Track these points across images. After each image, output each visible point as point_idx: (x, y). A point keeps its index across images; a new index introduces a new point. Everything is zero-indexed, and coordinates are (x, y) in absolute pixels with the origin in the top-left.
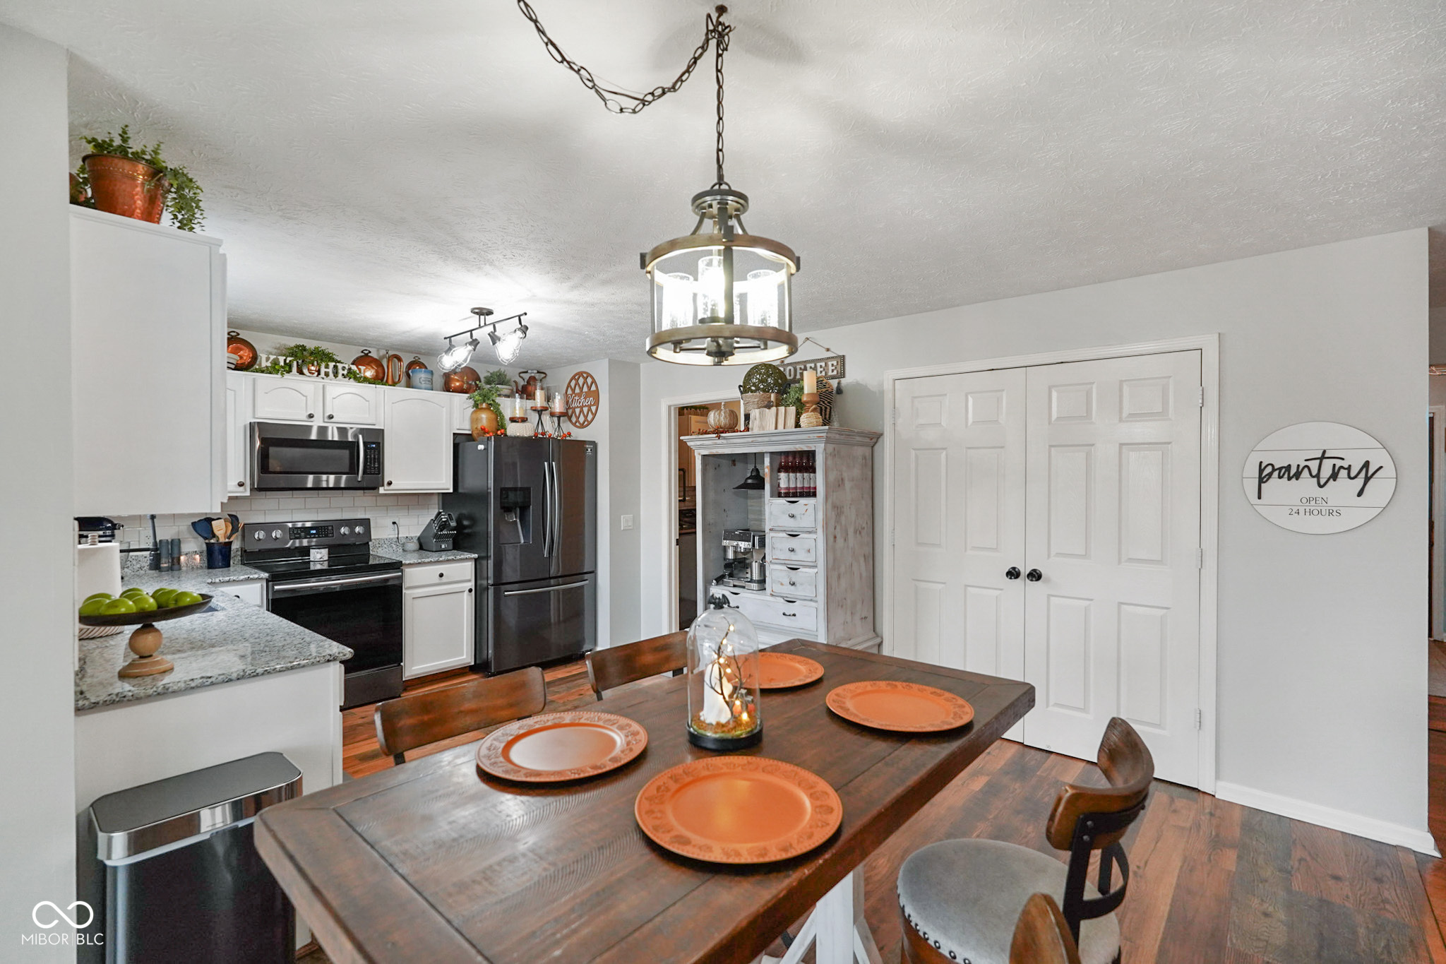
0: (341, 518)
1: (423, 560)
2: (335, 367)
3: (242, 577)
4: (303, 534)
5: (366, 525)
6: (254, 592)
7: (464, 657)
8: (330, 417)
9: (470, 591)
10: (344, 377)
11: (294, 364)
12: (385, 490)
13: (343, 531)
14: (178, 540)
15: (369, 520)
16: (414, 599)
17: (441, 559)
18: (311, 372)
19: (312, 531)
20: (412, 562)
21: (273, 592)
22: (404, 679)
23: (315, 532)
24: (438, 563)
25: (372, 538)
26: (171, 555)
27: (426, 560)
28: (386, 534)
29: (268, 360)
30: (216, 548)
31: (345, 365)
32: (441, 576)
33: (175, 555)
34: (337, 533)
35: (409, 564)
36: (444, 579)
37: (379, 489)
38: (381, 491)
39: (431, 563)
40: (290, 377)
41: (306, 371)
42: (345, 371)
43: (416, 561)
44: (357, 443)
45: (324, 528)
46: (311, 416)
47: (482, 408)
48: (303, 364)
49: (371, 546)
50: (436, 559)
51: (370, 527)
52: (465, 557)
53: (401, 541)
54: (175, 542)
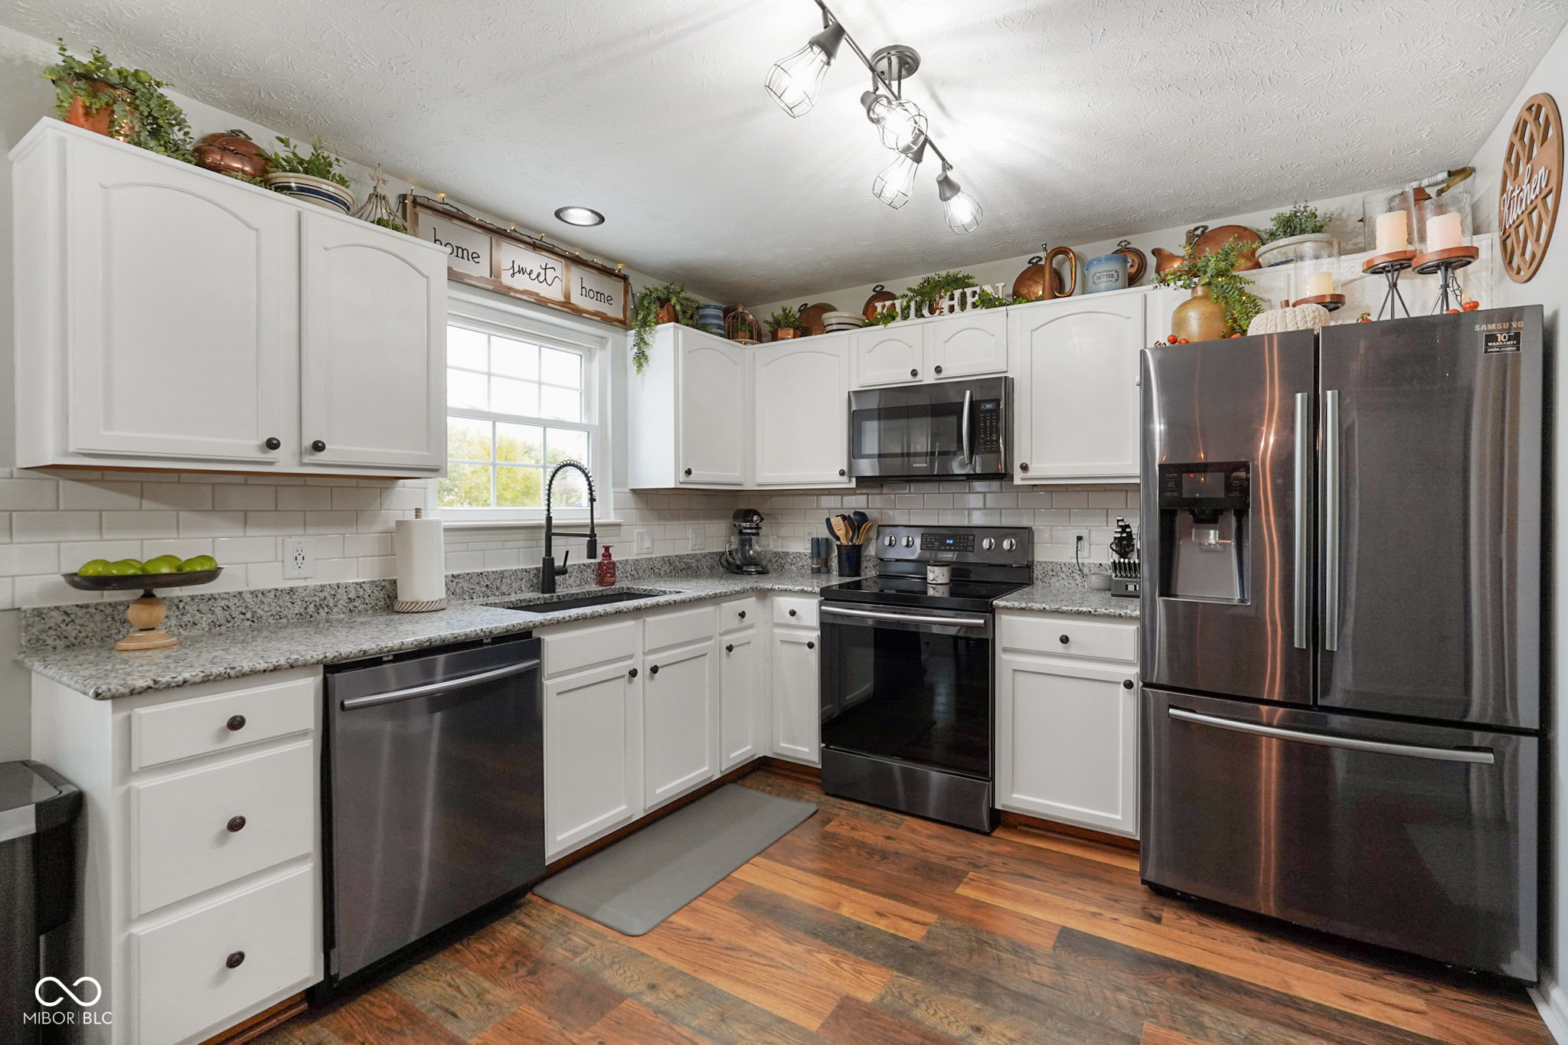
1: (1031, 604)
2: (963, 295)
3: (797, 588)
4: (939, 544)
5: (1025, 536)
6: (809, 610)
7: (1119, 817)
8: (938, 370)
9: (1129, 685)
10: (974, 306)
11: (913, 304)
12: (1022, 479)
13: (986, 544)
14: (827, 539)
15: (1029, 530)
16: (1015, 670)
17: (1065, 608)
18: (932, 312)
19: (948, 541)
20: (1009, 604)
21: (822, 613)
22: (998, 806)
23: (951, 542)
24: (1058, 613)
25: (1036, 560)
26: (819, 555)
27: (1036, 606)
28: (1065, 554)
29: (884, 307)
30: (844, 551)
31: (977, 289)
32: (1065, 640)
33: (823, 556)
34: (973, 546)
35: (1005, 608)
36: (1072, 649)
37: (1012, 478)
38: (1017, 481)
39: (1043, 612)
40: (899, 323)
41: (925, 312)
42: (977, 296)
43: (1016, 604)
44: (962, 404)
45: (964, 537)
46: (914, 373)
47: (1194, 298)
48: (922, 302)
49: (1037, 572)
50: (1054, 606)
51: (1033, 543)
52: (1118, 612)
53: (1086, 571)
54: (824, 541)
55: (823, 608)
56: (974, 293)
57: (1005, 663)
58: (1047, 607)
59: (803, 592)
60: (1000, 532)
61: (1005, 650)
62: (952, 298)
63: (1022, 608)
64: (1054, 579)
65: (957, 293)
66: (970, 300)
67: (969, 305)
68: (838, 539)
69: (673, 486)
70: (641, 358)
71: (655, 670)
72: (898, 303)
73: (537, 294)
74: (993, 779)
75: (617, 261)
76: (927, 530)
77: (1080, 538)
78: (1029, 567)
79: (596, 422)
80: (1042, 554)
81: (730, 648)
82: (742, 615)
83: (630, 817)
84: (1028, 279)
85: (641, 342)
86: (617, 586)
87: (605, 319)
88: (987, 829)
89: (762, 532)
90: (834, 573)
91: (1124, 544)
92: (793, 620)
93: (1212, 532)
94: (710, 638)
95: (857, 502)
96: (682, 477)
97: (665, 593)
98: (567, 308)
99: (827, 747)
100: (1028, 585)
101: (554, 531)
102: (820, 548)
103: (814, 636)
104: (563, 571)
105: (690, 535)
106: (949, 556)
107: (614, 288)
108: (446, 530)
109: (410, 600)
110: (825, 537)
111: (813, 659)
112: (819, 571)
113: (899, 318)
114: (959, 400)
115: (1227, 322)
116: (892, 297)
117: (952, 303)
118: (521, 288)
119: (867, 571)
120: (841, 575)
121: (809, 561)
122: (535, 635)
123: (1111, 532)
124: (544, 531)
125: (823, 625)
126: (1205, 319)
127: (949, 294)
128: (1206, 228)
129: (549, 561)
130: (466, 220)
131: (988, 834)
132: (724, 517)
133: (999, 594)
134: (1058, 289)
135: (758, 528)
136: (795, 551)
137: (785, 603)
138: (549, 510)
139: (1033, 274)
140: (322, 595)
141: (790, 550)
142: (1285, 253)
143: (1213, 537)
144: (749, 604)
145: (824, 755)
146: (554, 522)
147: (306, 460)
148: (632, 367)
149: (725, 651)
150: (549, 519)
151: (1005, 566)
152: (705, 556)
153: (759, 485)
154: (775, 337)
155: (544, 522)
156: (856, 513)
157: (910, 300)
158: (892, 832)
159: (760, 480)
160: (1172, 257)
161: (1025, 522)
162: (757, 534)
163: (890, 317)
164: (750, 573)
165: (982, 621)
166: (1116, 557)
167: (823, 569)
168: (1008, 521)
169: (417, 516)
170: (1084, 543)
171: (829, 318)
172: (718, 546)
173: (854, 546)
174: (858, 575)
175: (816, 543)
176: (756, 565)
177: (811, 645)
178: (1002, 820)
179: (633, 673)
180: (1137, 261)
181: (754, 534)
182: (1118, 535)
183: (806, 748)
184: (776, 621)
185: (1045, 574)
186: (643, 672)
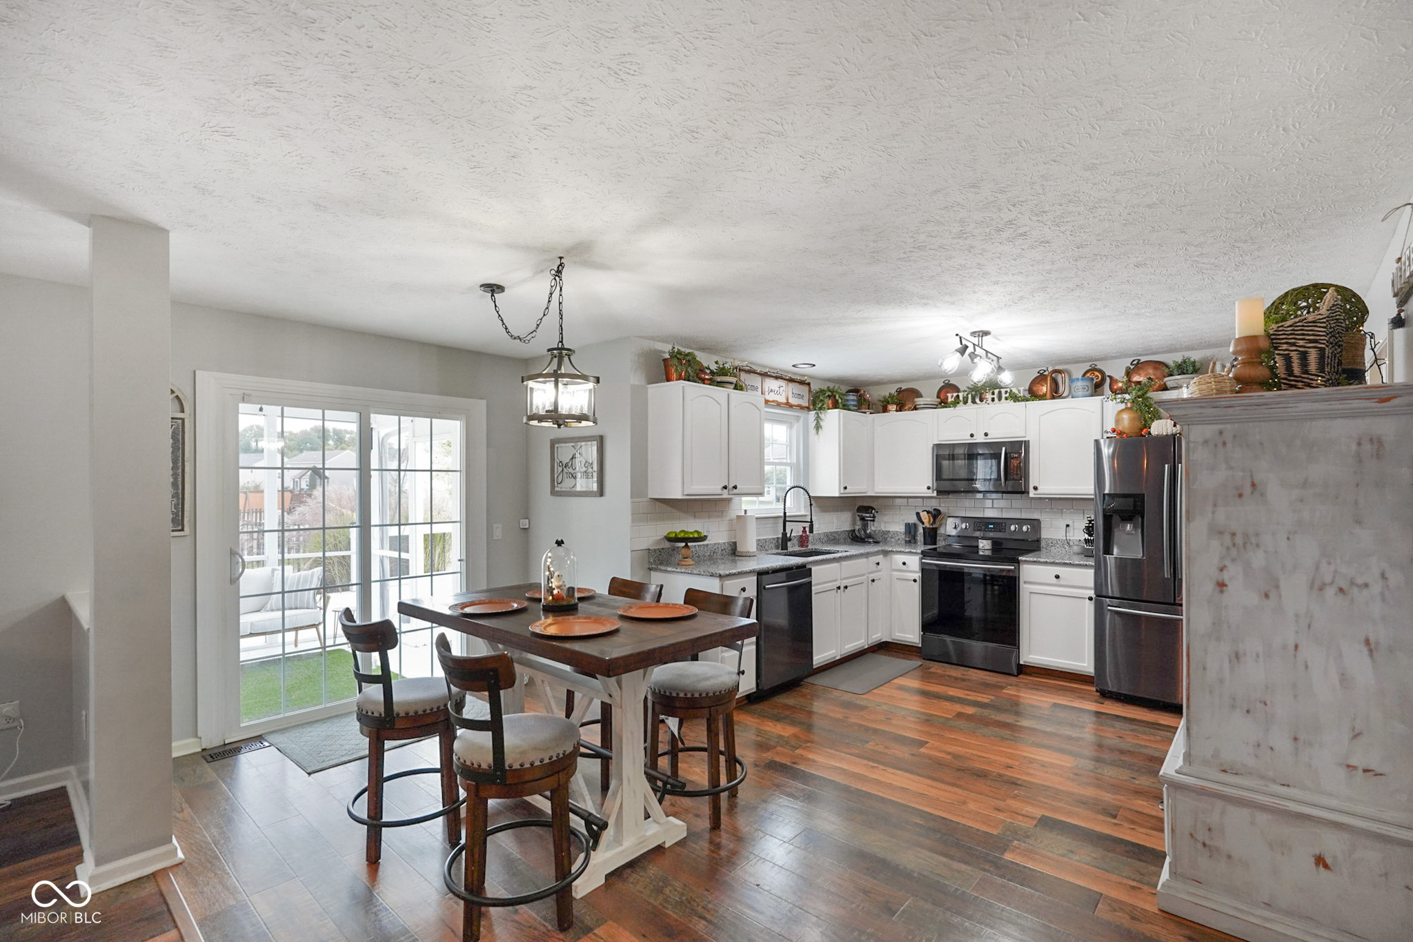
0: (1020, 518)
1: (1039, 559)
2: (1000, 393)
3: (907, 550)
4: (983, 527)
5: (1036, 524)
6: (914, 562)
7: (1086, 665)
8: (986, 434)
9: (1090, 599)
10: (1006, 399)
11: (970, 396)
12: (1035, 494)
13: (1013, 528)
14: (915, 524)
15: (1038, 521)
16: (1031, 593)
17: (1057, 561)
18: (981, 400)
19: (990, 526)
20: (1028, 559)
21: (922, 564)
22: (1021, 662)
23: (992, 526)
24: (1053, 564)
25: (1042, 537)
26: (910, 533)
27: (1042, 560)
28: (1060, 535)
29: (952, 397)
30: (927, 531)
31: (1008, 390)
32: (1057, 577)
33: (912, 533)
34: (1005, 529)
35: (1026, 561)
36: (1061, 581)
37: (1028, 493)
38: (1031, 495)
39: (1046, 563)
40: (961, 407)
41: (977, 400)
42: (1008, 394)
43: (1031, 559)
44: (1001, 454)
45: (1000, 524)
46: (972, 435)
47: (1126, 408)
48: (976, 395)
49: (1043, 544)
50: (1052, 561)
51: (1040, 528)
52: (1085, 563)
53: (1071, 543)
54: (913, 525)
55: (923, 561)
56: (1006, 392)
57: (1025, 589)
58: (1048, 561)
59: (910, 552)
60: (1021, 522)
61: (1025, 582)
62: (993, 394)
63: (1035, 561)
64: (1053, 548)
65: (996, 391)
66: (1004, 395)
67: (1003, 398)
68: (923, 523)
69: (837, 495)
70: (818, 427)
71: (846, 587)
72: (961, 395)
73: (777, 401)
74: (1019, 648)
75: (804, 376)
76: (974, 520)
77: (1068, 526)
78: (1038, 541)
79: (795, 461)
80: (1045, 534)
81: (873, 581)
82: (878, 564)
83: (835, 657)
84: (1038, 383)
85: (818, 419)
86: (810, 547)
87: (802, 408)
88: (1016, 674)
89: (876, 519)
90: (919, 543)
91: (1089, 530)
92: (904, 567)
93: (1129, 525)
94: (863, 575)
95: (934, 504)
96: (842, 491)
97: (838, 551)
98: (789, 405)
99: (924, 634)
100: (1037, 551)
101: (787, 519)
102: (911, 529)
103: (918, 576)
104: (790, 540)
105: (835, 520)
106: (991, 535)
107: (804, 390)
108: (757, 518)
109: (746, 551)
110: (913, 522)
111: (916, 589)
112: (910, 542)
113: (961, 403)
114: (999, 452)
115: (1142, 422)
116: (958, 390)
117: (993, 396)
118: (771, 399)
119: (940, 542)
120: (925, 544)
121: (903, 536)
122: (808, 567)
123: (1085, 523)
124: (782, 519)
125: (923, 570)
126: (1132, 420)
127: (991, 391)
128: (1139, 360)
129: (784, 534)
130: (754, 372)
131: (1016, 676)
132: (850, 510)
133: (1022, 554)
134: (1055, 394)
135: (874, 517)
136: (894, 530)
137: (900, 558)
138: (785, 509)
139: (1041, 381)
140: (715, 547)
141: (891, 530)
142: (1177, 383)
143: (1129, 527)
144: (880, 558)
145: (923, 639)
146: (787, 514)
147: (731, 493)
148: (812, 431)
149: (870, 581)
150: (785, 513)
151: (1023, 540)
152: (842, 532)
153: (876, 493)
154: (885, 410)
155: (782, 514)
156: (935, 510)
157: (968, 394)
158: (965, 673)
159: (876, 490)
160: (1116, 381)
161: (1035, 516)
162: (873, 521)
163: (956, 402)
164: (870, 543)
165: (1013, 567)
166: (1087, 536)
167: (913, 541)
168: (1024, 516)
169: (745, 513)
170: (1070, 528)
171: (919, 401)
172: (847, 527)
173: (933, 528)
174: (936, 544)
175: (908, 526)
176: (873, 538)
177: (915, 581)
178: (1024, 670)
179: (839, 588)
180: (1100, 376)
181: (872, 521)
182: (1087, 525)
183: (911, 634)
184: (894, 568)
185: (1047, 545)
186: (842, 588)
